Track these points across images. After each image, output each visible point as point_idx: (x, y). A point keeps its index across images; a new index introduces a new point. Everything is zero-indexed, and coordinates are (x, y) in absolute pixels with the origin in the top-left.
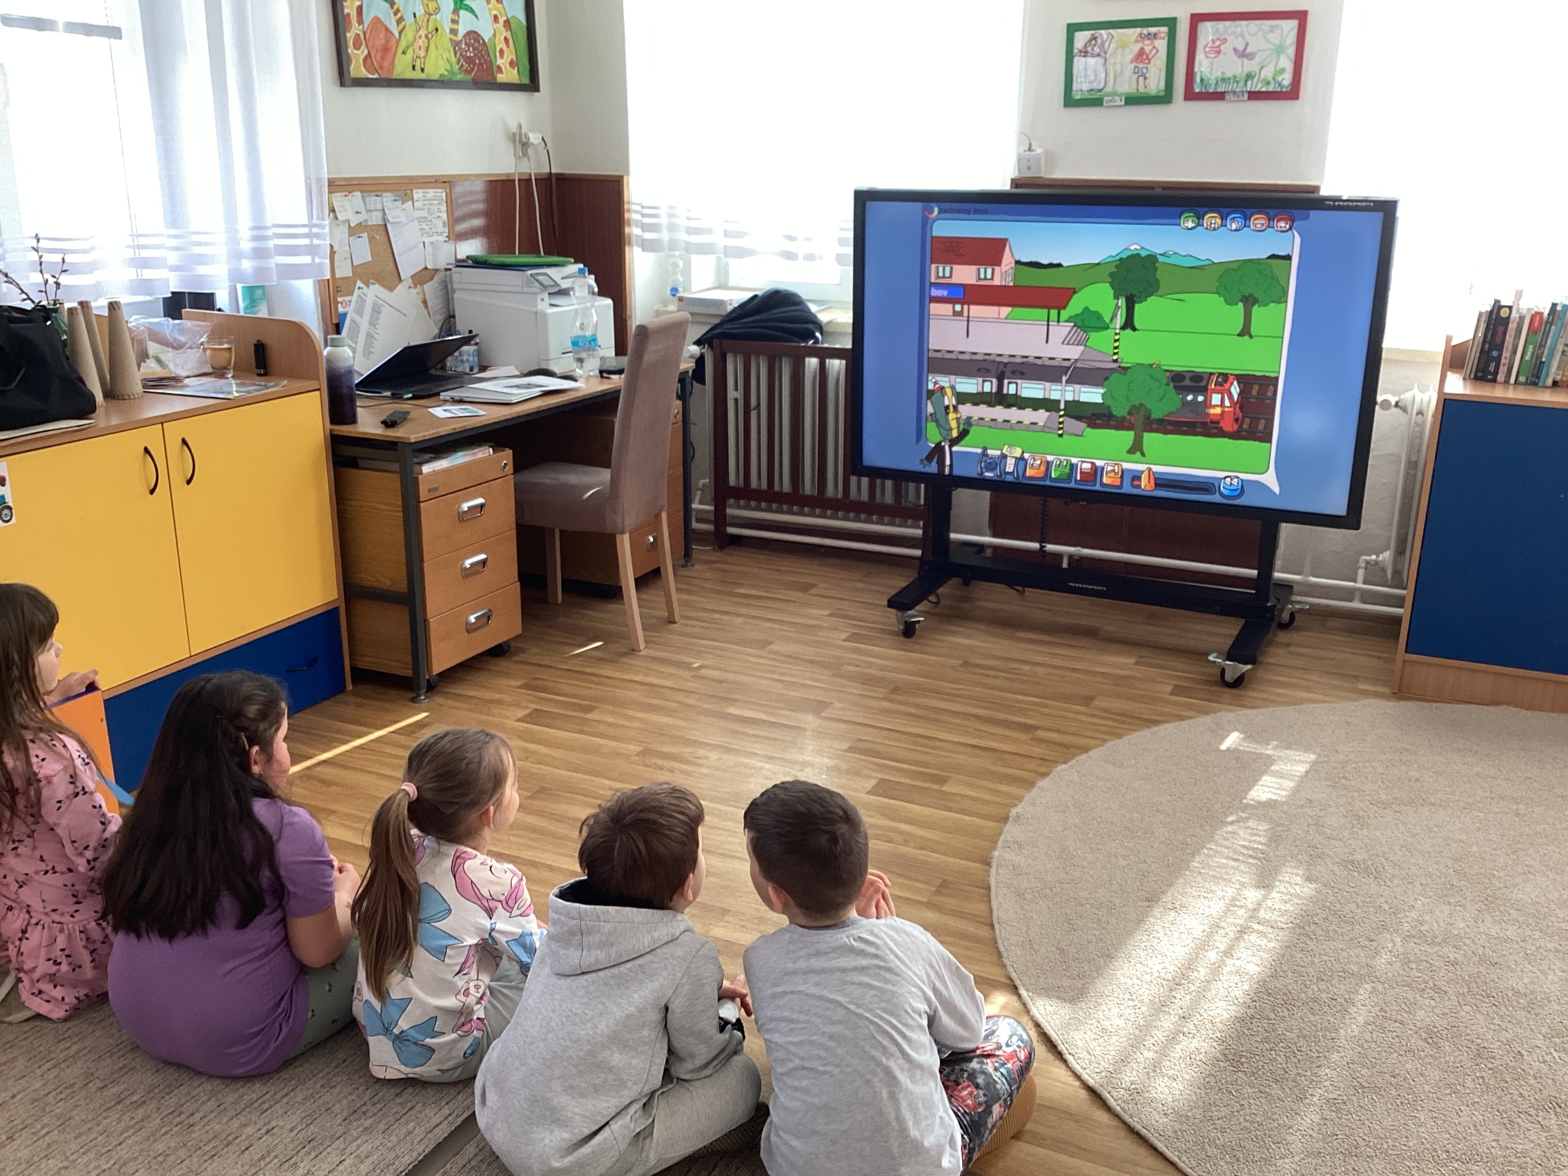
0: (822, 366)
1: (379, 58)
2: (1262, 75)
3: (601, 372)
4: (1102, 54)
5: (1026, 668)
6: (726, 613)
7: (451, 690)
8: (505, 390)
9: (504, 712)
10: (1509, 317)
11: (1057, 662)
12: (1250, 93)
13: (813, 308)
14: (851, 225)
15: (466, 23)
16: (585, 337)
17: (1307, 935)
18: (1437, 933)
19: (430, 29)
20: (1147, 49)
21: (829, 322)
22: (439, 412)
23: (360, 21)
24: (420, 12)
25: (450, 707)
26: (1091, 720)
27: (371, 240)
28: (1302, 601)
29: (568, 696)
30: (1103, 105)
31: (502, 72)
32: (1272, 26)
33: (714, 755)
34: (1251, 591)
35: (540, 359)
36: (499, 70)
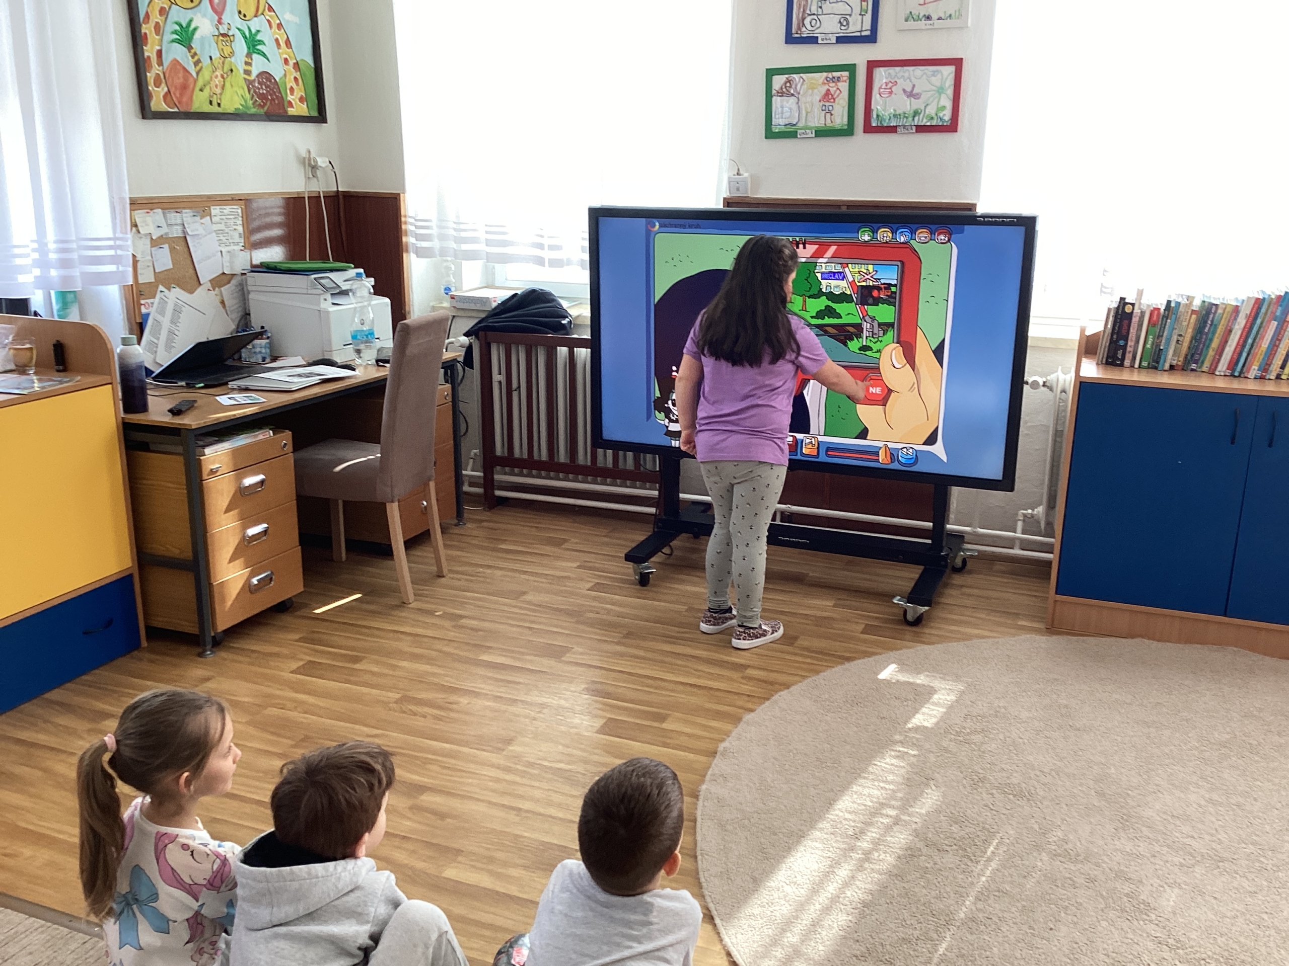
0: (571, 354)
1: (178, 95)
2: (927, 112)
3: (377, 361)
4: (796, 95)
6: (489, 567)
7: (235, 645)
8: (287, 379)
9: (279, 664)
10: (1132, 312)
12: (917, 126)
13: (565, 304)
14: (587, 236)
15: (258, 65)
16: (363, 331)
17: (969, 857)
18: (1080, 851)
19: (225, 70)
20: (832, 90)
21: (578, 316)
22: (224, 400)
23: (160, 63)
24: (216, 55)
25: (234, 661)
26: (793, 658)
27: (172, 250)
28: (972, 549)
29: (340, 647)
30: (796, 137)
31: (292, 106)
32: (934, 72)
33: (464, 700)
34: (929, 541)
35: (323, 351)
36: (290, 104)
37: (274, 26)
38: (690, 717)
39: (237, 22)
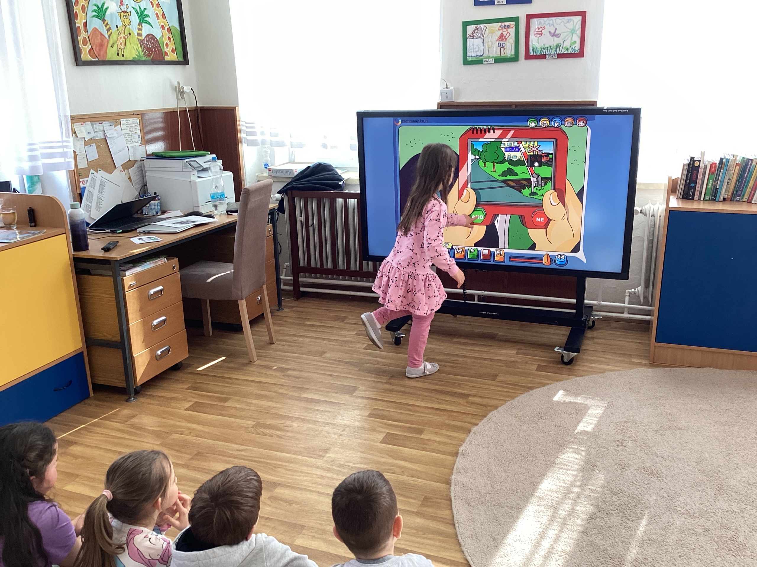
0: (345, 203)
1: (97, 50)
2: (564, 46)
3: (227, 212)
4: (482, 37)
5: (461, 359)
6: (301, 336)
7: (149, 393)
8: (174, 225)
9: (178, 405)
10: (699, 166)
11: (477, 355)
12: (558, 54)
13: (339, 172)
15: (146, 30)
16: (218, 193)
18: (696, 511)
19: (126, 34)
20: (505, 34)
21: (348, 179)
22: (135, 240)
23: (86, 30)
25: (148, 404)
26: (498, 389)
27: (98, 147)
28: (598, 314)
29: (214, 392)
30: (483, 63)
31: (168, 55)
32: (569, 20)
33: (295, 424)
34: (574, 311)
35: (194, 206)
36: (166, 54)
37: (155, 6)
38: (437, 431)
39: (133, 4)
